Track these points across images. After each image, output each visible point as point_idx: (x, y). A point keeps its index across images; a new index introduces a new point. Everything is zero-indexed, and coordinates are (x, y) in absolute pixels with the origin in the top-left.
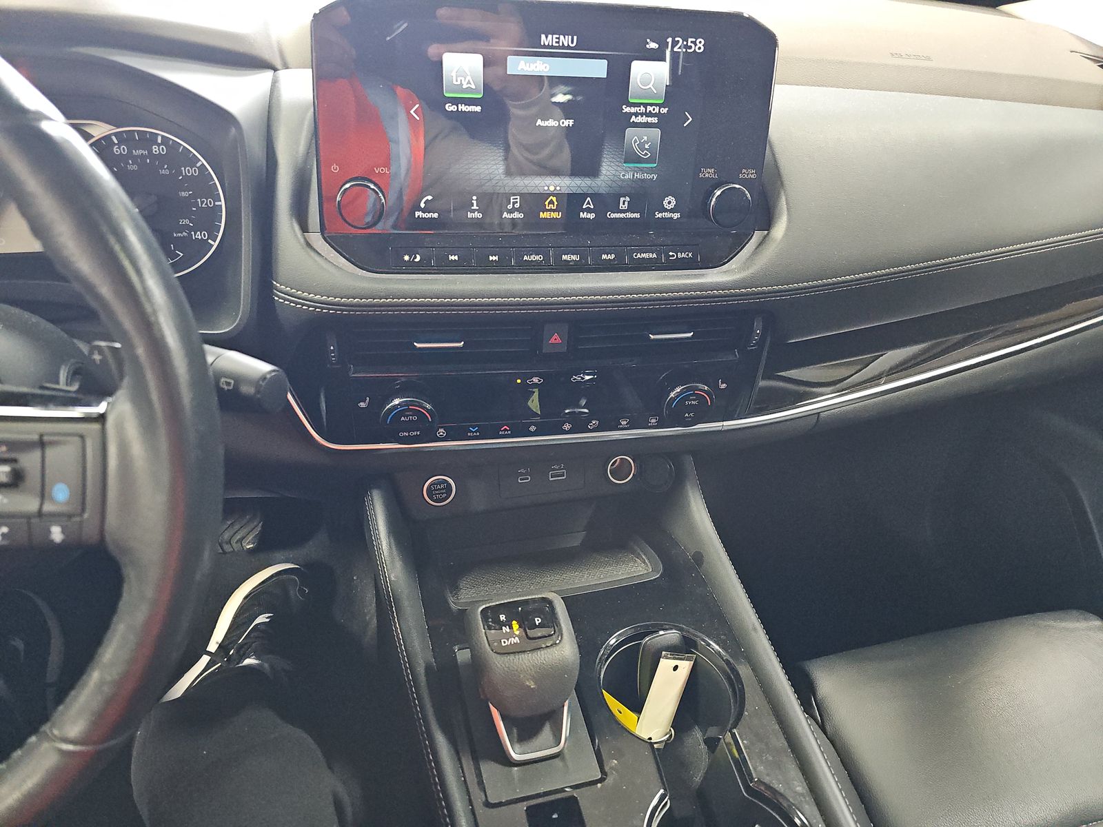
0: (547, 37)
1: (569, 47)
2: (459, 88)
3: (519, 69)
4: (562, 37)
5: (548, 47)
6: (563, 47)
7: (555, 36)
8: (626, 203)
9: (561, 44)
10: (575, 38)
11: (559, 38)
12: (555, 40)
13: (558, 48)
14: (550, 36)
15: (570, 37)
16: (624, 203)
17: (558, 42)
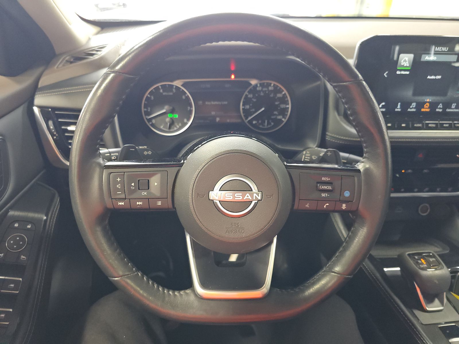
0: (437, 48)
1: (445, 51)
2: (403, 66)
3: (426, 59)
4: (443, 48)
5: (438, 51)
6: (443, 51)
7: (441, 48)
8: (455, 106)
9: (442, 50)
10: (448, 48)
11: (442, 48)
12: (440, 49)
13: (441, 51)
14: (439, 48)
15: (446, 48)
16: (454, 106)
17: (441, 50)
